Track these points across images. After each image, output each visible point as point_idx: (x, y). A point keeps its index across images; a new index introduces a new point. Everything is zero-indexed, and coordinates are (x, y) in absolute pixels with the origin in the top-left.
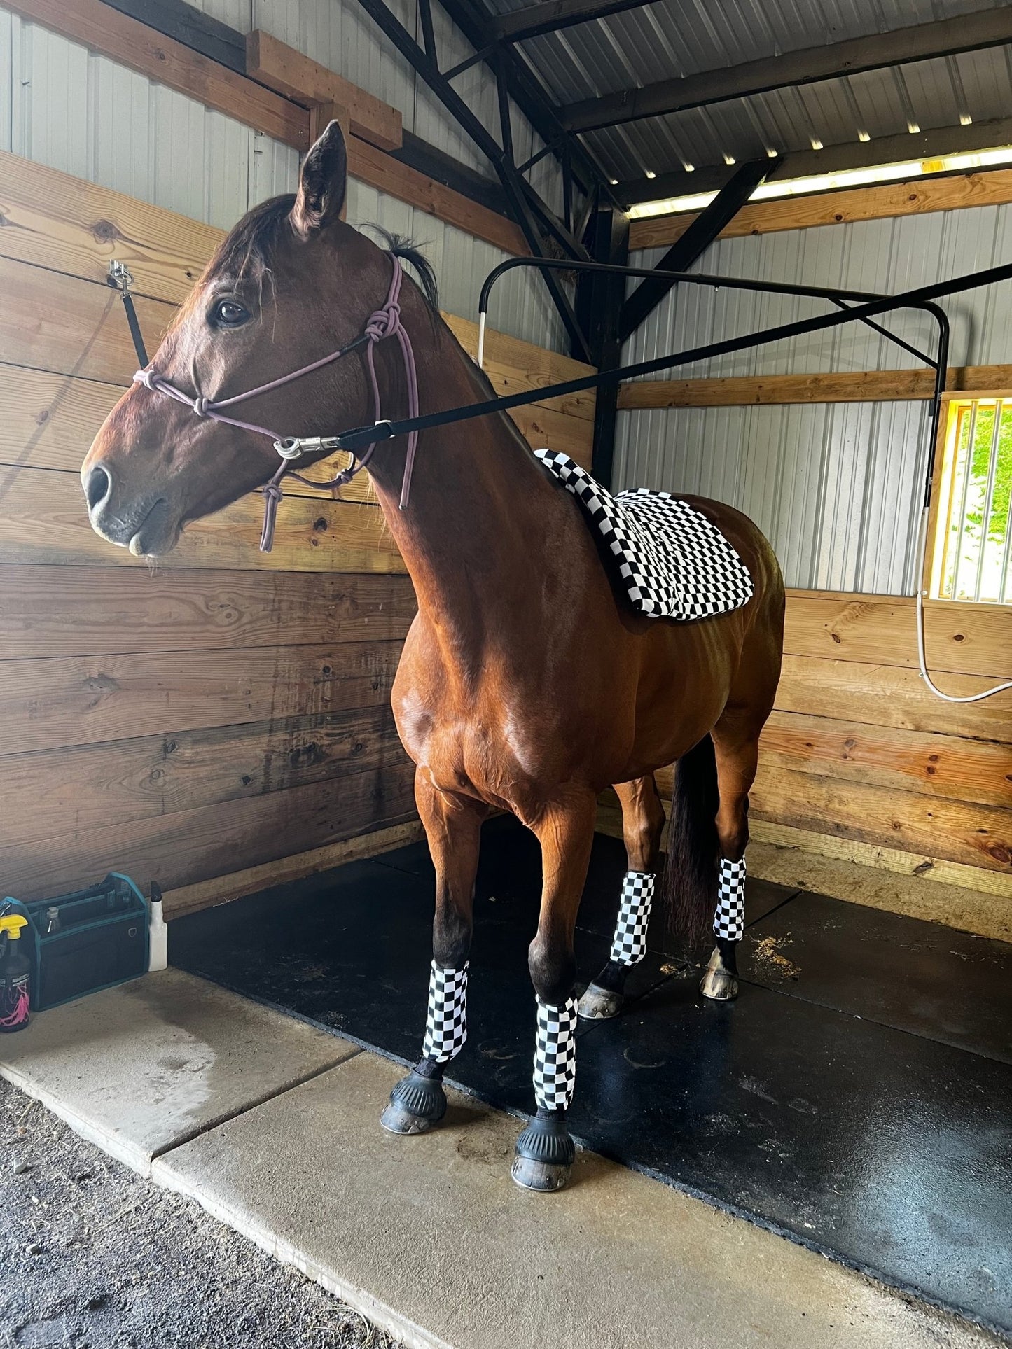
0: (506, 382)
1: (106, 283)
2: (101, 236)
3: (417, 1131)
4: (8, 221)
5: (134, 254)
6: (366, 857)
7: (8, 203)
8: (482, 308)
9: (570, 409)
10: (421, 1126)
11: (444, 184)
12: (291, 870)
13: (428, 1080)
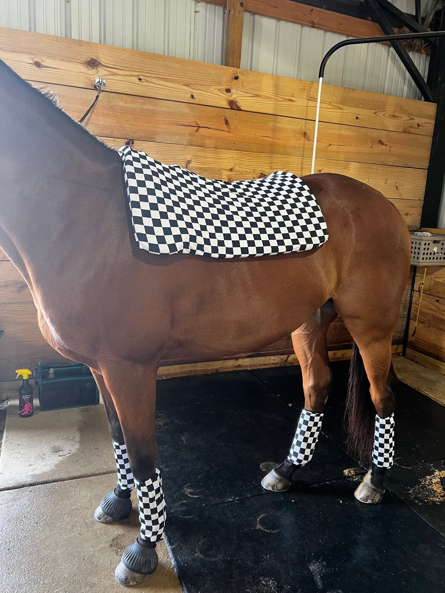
0: (357, 118)
1: (94, 88)
2: (90, 66)
3: (105, 521)
4: (43, 65)
5: (108, 73)
6: (249, 369)
7: (43, 58)
8: (321, 75)
9: (412, 130)
10: (107, 520)
11: (322, 8)
12: (202, 369)
13: (116, 497)
